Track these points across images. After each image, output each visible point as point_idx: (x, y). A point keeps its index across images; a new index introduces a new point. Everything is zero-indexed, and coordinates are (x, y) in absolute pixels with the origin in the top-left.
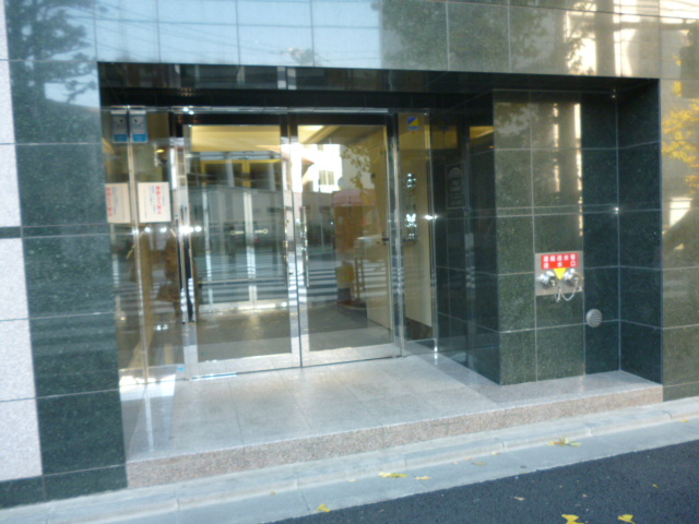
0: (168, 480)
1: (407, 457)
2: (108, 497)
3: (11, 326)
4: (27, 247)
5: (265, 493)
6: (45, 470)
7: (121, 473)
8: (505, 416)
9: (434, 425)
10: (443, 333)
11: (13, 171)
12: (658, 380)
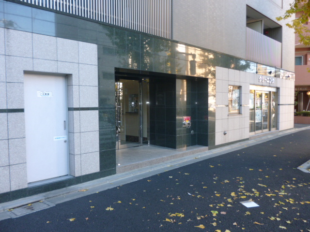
0: (124, 172)
1: (171, 163)
2: (113, 176)
3: (95, 132)
4: (100, 112)
5: (148, 171)
6: (100, 170)
7: (115, 170)
8: (183, 154)
9: (171, 156)
10: (151, 140)
11: (98, 93)
12: (207, 146)
